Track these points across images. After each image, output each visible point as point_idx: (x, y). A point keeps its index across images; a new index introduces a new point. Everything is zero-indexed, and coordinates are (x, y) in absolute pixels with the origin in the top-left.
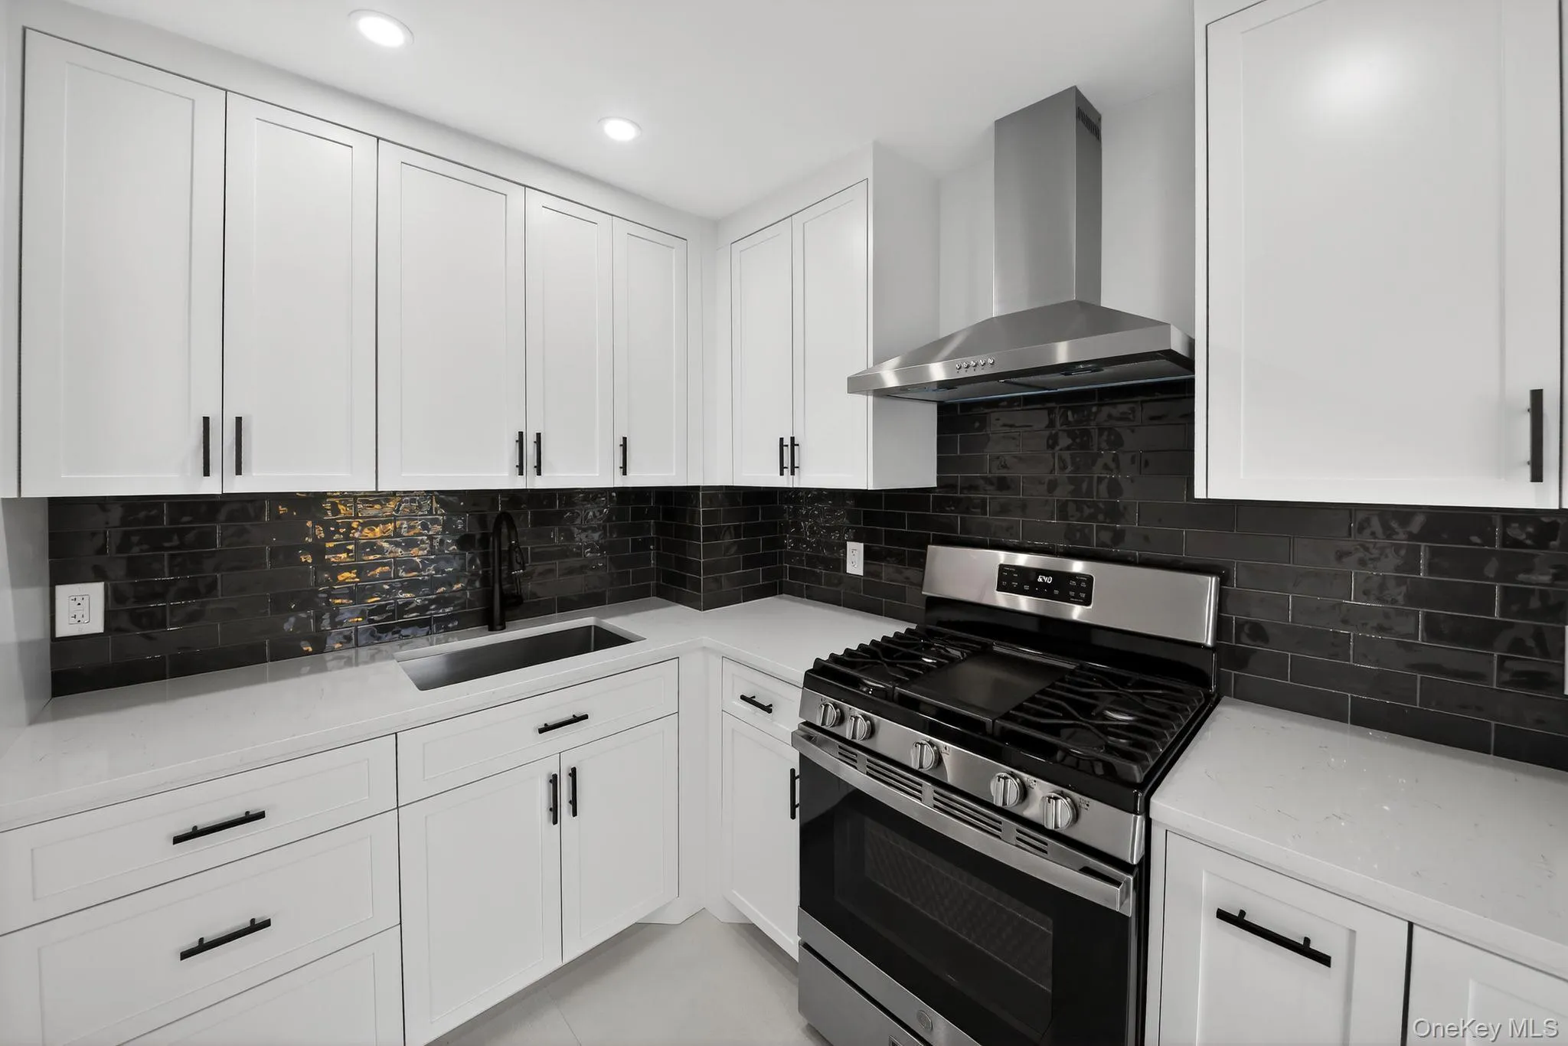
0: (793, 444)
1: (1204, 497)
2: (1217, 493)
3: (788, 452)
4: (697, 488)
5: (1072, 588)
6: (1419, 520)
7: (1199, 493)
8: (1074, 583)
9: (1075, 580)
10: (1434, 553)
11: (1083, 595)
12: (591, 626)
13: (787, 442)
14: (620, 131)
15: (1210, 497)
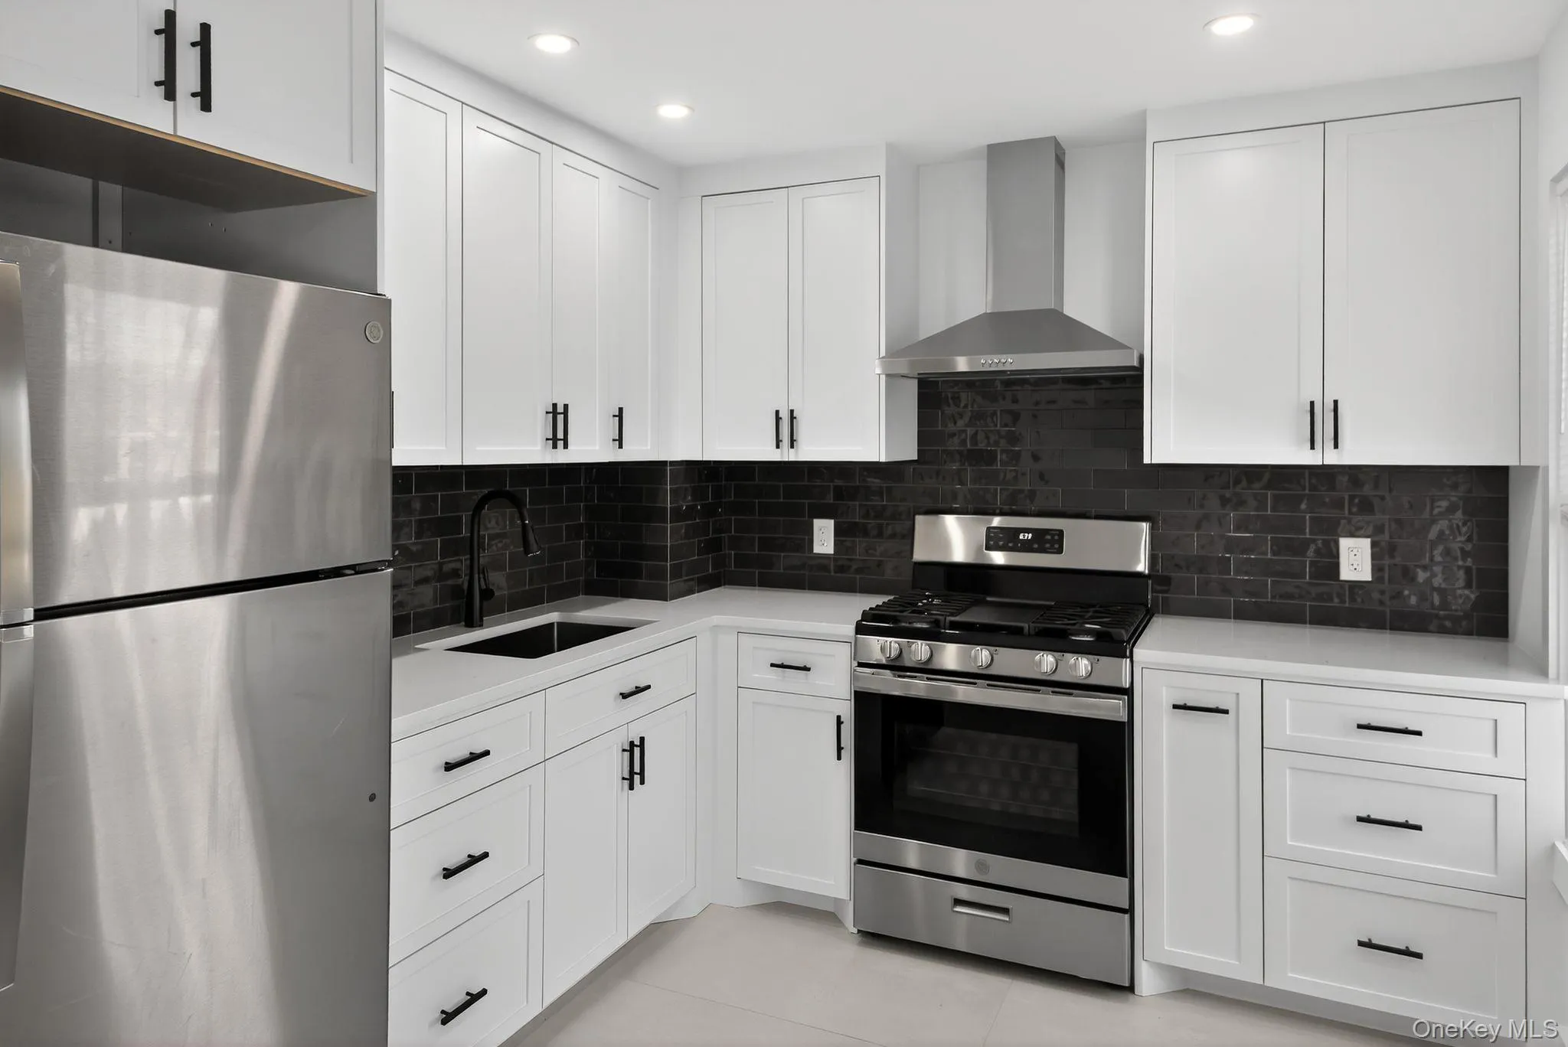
0: (792, 418)
1: (1150, 462)
2: (1158, 459)
3: (786, 426)
4: (664, 463)
5: (1048, 541)
6: (1267, 476)
7: (1147, 460)
8: (1049, 537)
9: (1049, 534)
10: (1276, 498)
11: (1056, 546)
12: (553, 624)
13: (785, 415)
14: (673, 112)
15: (1153, 462)
